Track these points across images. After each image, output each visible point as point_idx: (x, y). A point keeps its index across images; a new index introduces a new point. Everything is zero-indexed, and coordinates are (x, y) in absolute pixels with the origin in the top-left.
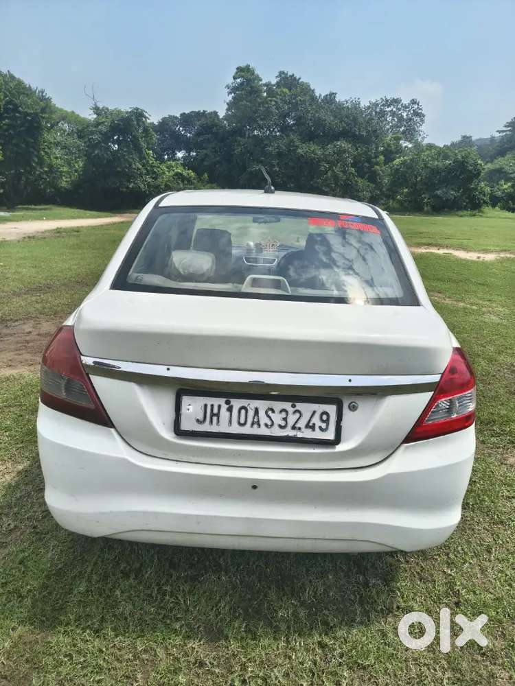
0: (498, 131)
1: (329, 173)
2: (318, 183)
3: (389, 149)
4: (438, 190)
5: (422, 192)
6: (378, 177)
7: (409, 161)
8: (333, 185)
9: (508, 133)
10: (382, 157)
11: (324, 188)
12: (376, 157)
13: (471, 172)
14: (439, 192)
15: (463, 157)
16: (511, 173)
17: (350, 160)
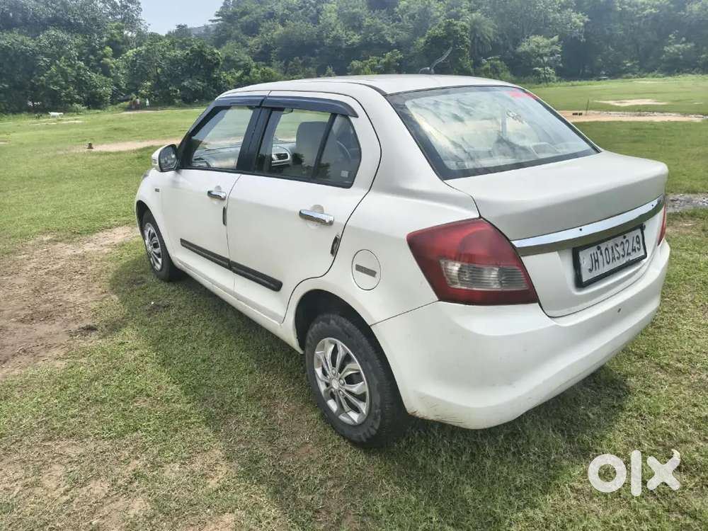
0: (210, 20)
1: (53, 69)
2: (42, 81)
3: (114, 39)
4: (183, 81)
5: (168, 85)
6: (111, 71)
7: (143, 52)
8: (64, 83)
9: (220, 22)
10: (108, 49)
11: (52, 87)
12: (102, 49)
13: (210, 61)
14: (186, 84)
15: (199, 47)
16: (239, 61)
17: (74, 53)
